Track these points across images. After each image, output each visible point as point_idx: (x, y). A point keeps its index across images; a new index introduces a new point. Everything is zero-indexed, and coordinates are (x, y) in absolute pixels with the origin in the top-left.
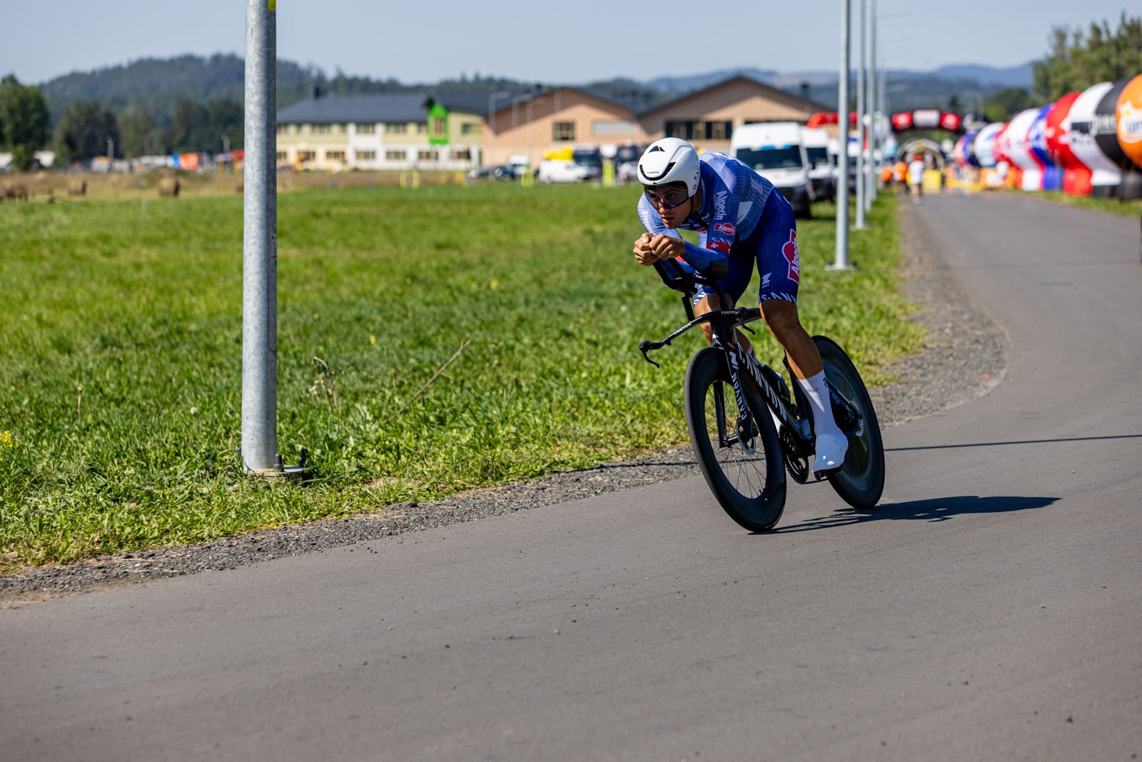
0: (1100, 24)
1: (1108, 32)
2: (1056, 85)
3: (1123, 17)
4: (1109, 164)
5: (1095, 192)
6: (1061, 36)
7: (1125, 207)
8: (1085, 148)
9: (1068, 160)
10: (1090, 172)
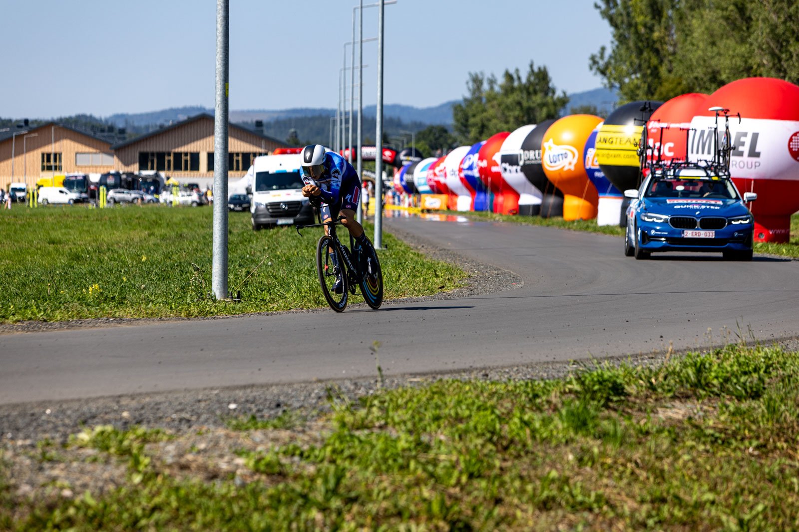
0: (512, 71)
1: (519, 78)
2: (474, 125)
3: (531, 66)
4: (533, 188)
5: (521, 211)
6: (477, 81)
7: (548, 221)
8: (513, 176)
9: (500, 186)
10: (517, 196)
